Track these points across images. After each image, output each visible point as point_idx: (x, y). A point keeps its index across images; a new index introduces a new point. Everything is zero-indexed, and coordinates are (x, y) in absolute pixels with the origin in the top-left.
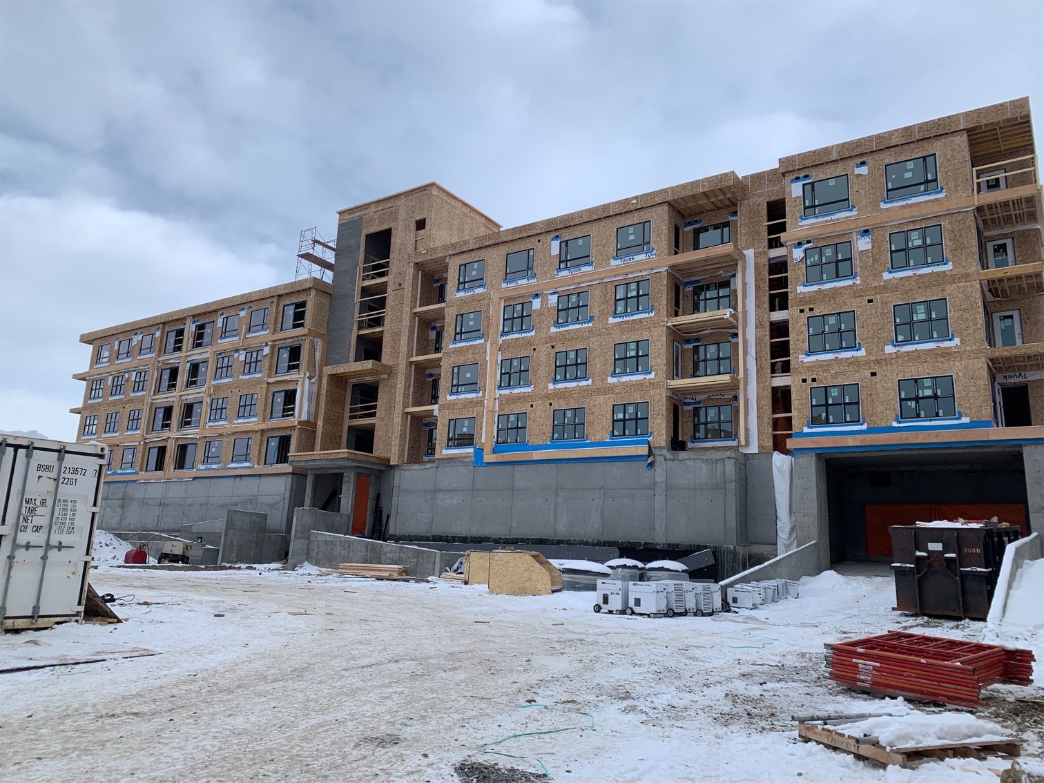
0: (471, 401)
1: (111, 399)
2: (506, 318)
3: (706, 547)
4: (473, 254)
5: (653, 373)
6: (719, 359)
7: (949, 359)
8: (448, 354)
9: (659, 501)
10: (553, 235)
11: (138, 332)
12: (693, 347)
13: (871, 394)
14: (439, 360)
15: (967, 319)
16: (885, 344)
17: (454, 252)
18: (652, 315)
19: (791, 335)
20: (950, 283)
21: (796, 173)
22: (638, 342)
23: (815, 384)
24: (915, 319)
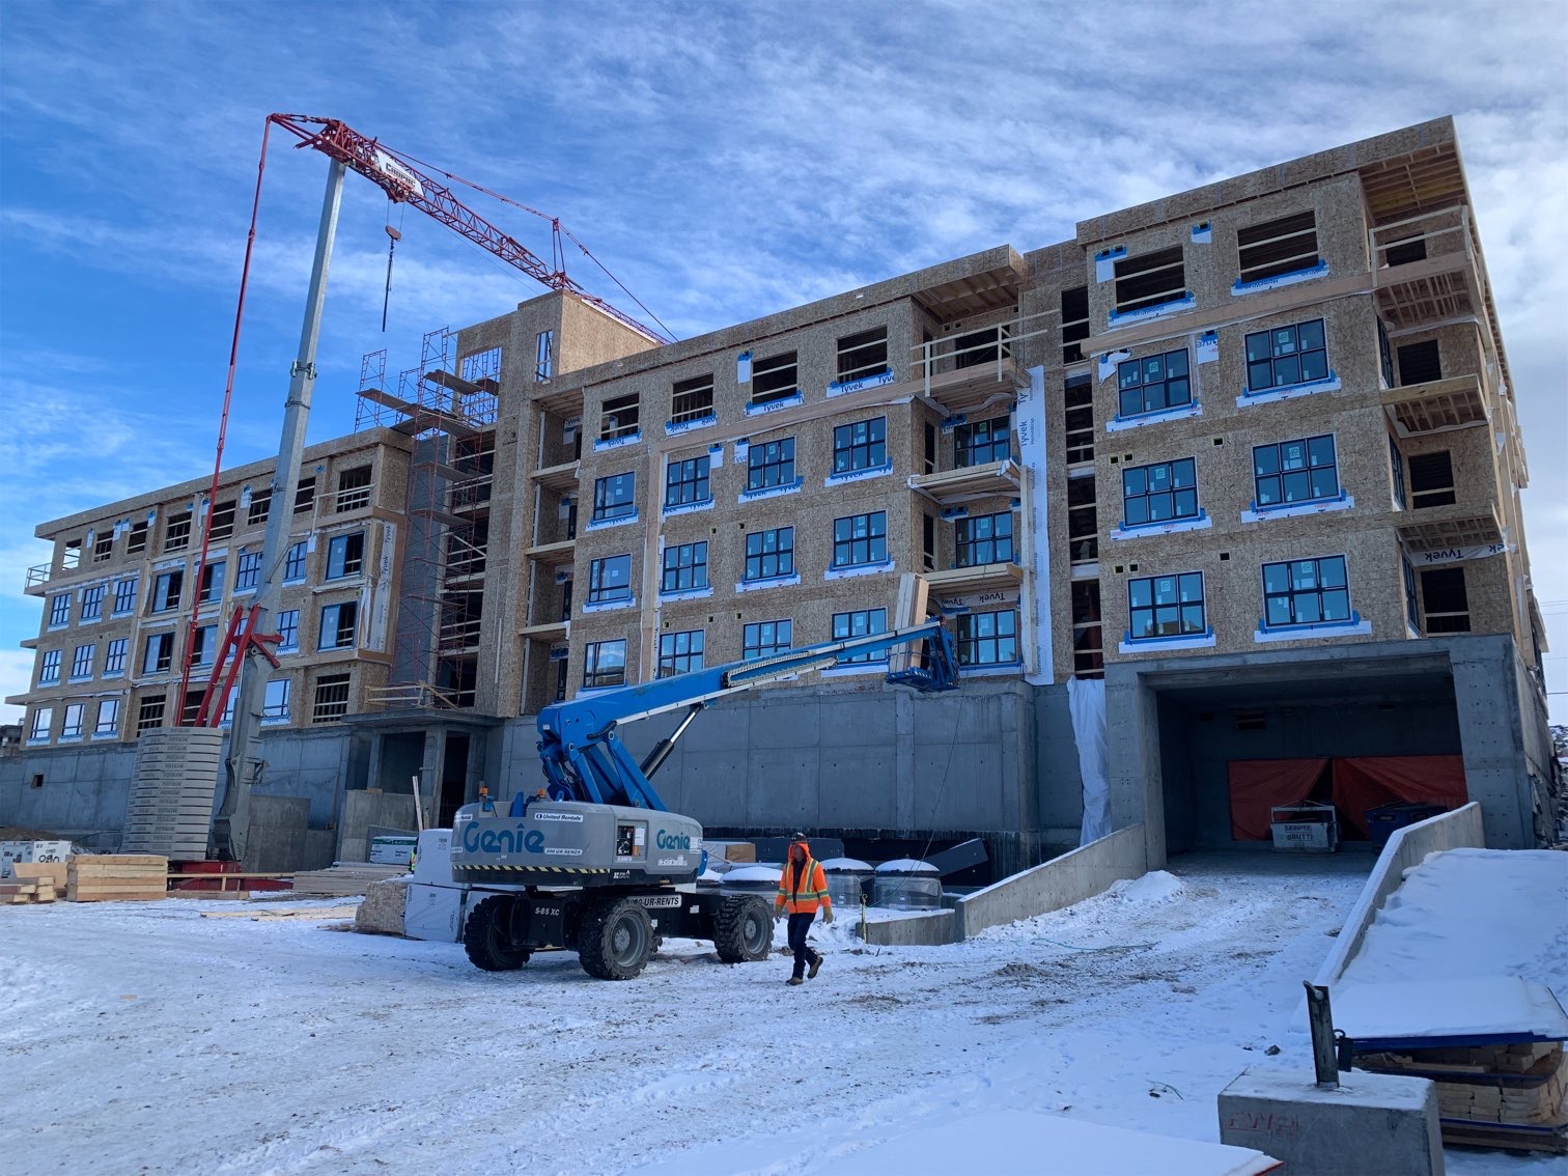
0: (620, 614)
1: (81, 624)
2: (671, 482)
3: (973, 835)
4: (621, 382)
5: (893, 563)
6: (994, 538)
7: (1339, 530)
8: (585, 542)
9: (903, 764)
10: (741, 350)
11: (122, 518)
12: (956, 520)
13: (1221, 589)
14: (571, 550)
15: (1364, 466)
16: (1241, 509)
17: (592, 382)
18: (889, 472)
19: (1098, 500)
20: (1339, 410)
21: (1102, 244)
22: (868, 515)
23: (1135, 575)
24: (1286, 468)
